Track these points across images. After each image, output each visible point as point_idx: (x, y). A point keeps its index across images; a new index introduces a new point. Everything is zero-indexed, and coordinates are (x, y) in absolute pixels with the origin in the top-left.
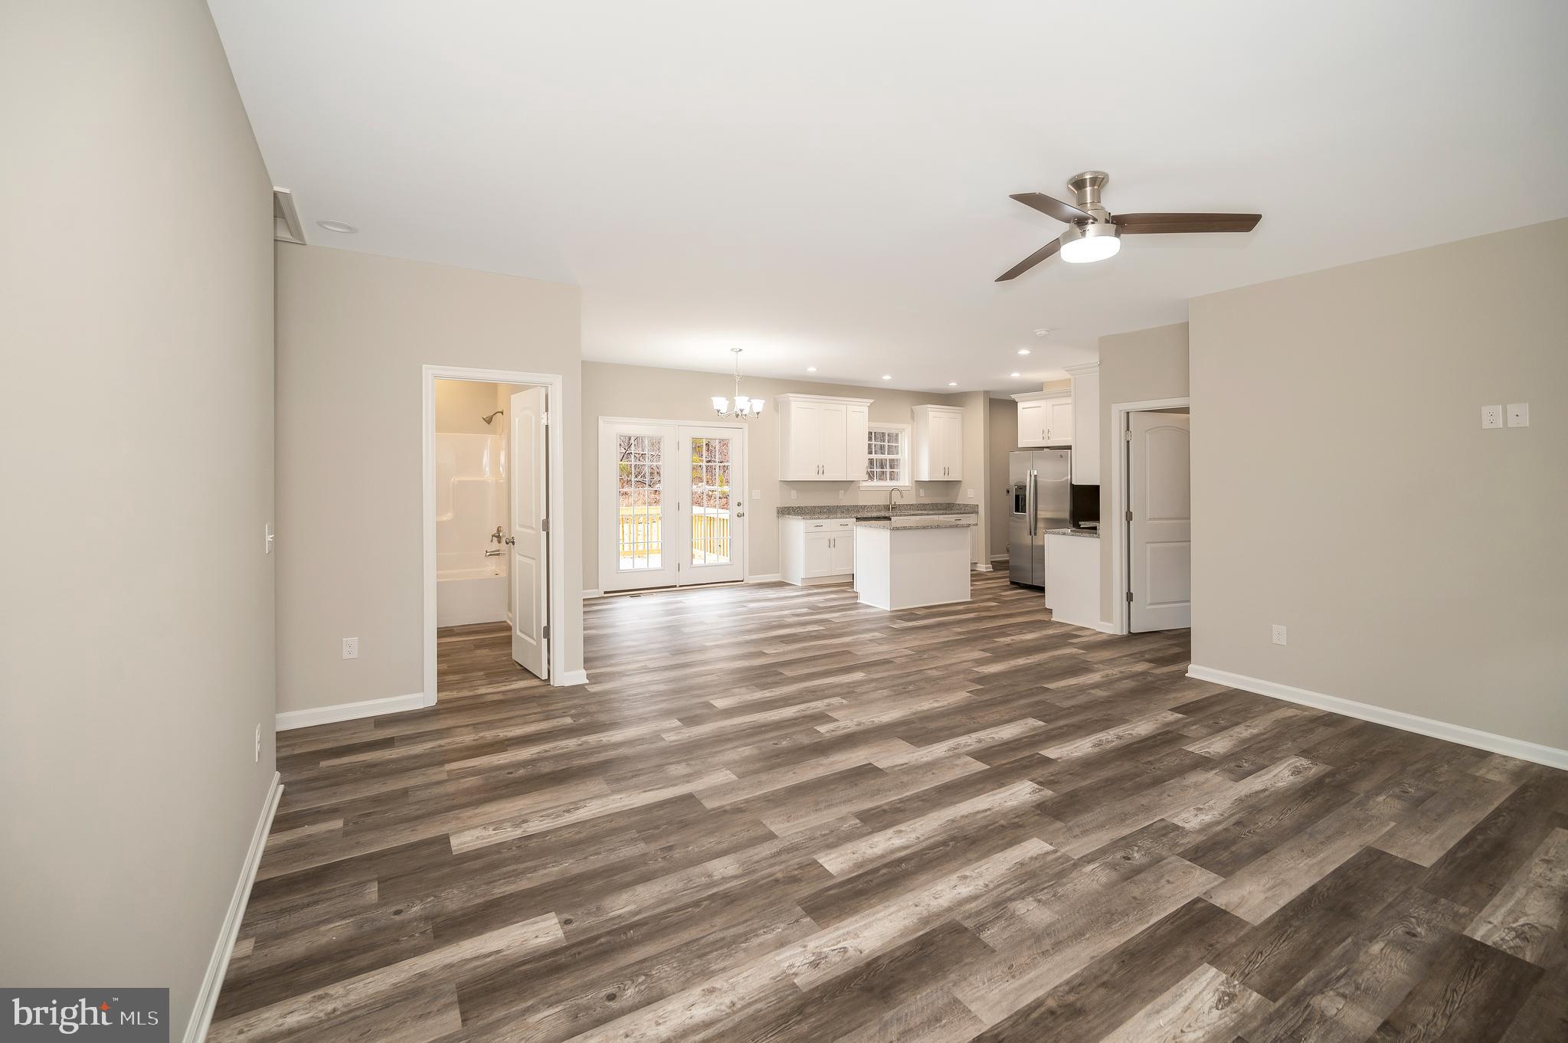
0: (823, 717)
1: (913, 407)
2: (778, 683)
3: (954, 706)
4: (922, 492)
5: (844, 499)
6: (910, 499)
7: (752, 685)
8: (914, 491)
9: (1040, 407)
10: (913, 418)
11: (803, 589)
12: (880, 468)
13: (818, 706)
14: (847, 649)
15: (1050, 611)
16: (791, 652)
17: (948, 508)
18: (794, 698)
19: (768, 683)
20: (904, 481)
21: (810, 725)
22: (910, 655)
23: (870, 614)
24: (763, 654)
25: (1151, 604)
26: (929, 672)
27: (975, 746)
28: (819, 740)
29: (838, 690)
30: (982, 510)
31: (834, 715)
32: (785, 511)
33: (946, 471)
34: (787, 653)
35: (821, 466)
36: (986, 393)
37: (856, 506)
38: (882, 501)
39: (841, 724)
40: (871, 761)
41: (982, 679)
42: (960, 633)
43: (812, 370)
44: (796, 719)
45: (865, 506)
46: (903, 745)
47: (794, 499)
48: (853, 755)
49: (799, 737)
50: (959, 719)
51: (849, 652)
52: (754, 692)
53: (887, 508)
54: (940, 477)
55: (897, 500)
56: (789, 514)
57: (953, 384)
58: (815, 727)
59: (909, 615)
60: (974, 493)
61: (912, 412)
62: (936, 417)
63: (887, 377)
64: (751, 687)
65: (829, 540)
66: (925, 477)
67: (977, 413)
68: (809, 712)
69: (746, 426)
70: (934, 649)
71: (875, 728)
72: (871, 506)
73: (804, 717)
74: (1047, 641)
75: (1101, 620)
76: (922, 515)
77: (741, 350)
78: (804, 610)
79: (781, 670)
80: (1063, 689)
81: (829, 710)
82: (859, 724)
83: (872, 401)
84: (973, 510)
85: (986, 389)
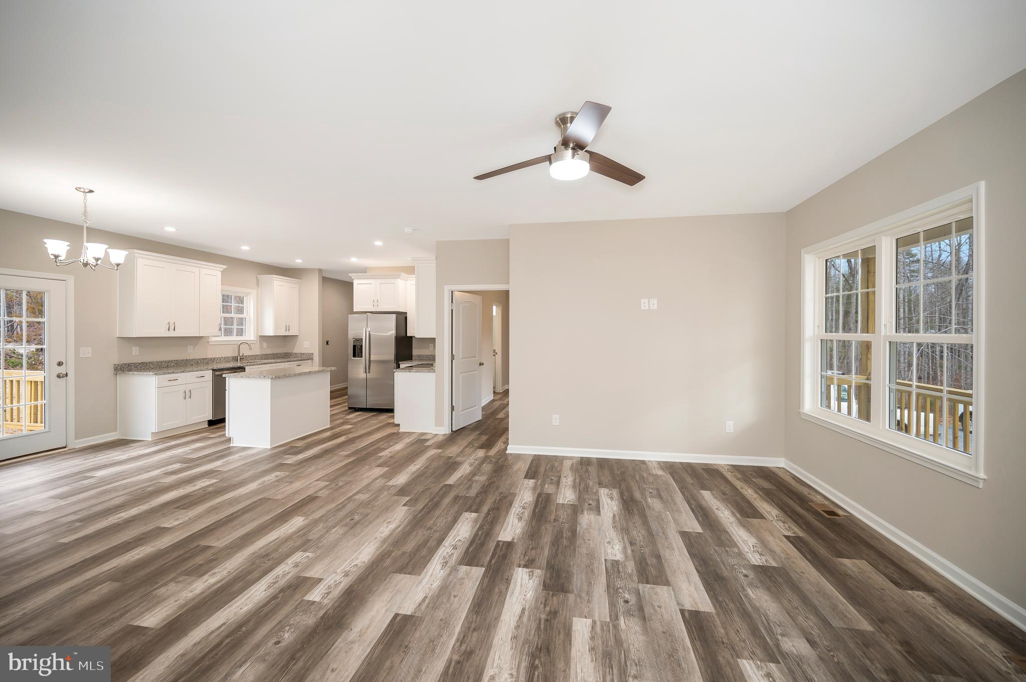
0: (300, 584)
1: (258, 276)
2: (213, 560)
3: (406, 522)
4: (265, 345)
5: (193, 353)
6: (256, 351)
7: (181, 574)
8: (258, 345)
9: (371, 284)
10: (258, 284)
11: (155, 443)
12: (227, 327)
13: (285, 571)
14: (261, 497)
15: (398, 425)
16: (199, 517)
17: (286, 356)
18: (249, 573)
19: (201, 565)
20: (250, 335)
21: (297, 597)
22: (327, 486)
23: (253, 455)
24: (163, 531)
25: (462, 411)
26: (357, 497)
27: (457, 554)
28: (322, 613)
29: (290, 544)
30: (316, 358)
31: (312, 573)
32: (123, 368)
33: (288, 328)
34: (195, 520)
35: (171, 323)
36: (320, 271)
37: (206, 359)
38: (230, 353)
39: (330, 580)
40: (395, 610)
41: (402, 491)
42: (348, 456)
43: (170, 229)
44: (275, 597)
45: (214, 359)
46: (402, 580)
47: (136, 355)
48: (373, 613)
49: (298, 618)
50: (420, 535)
51: (266, 500)
52: (191, 583)
53: (235, 359)
54: (283, 333)
55: (245, 351)
56: (130, 370)
57: (299, 261)
58: (306, 598)
59: (290, 449)
60: (310, 343)
61: (258, 281)
62: (278, 285)
63: (245, 248)
64: (181, 579)
65: (185, 392)
66: (270, 331)
67: (313, 287)
68: (282, 582)
69: (71, 280)
70: (342, 475)
71: (365, 571)
72: (220, 359)
73: (282, 590)
74: (412, 448)
75: (435, 426)
76: (271, 363)
77: (91, 191)
78: (177, 466)
79: (204, 543)
80: (459, 482)
81: (302, 571)
82: (346, 574)
83: (225, 267)
84: (309, 357)
85: (320, 268)
